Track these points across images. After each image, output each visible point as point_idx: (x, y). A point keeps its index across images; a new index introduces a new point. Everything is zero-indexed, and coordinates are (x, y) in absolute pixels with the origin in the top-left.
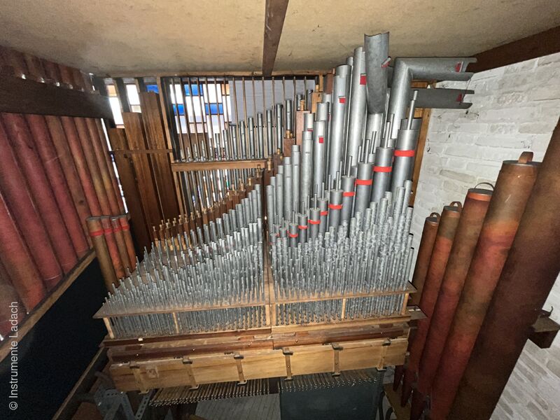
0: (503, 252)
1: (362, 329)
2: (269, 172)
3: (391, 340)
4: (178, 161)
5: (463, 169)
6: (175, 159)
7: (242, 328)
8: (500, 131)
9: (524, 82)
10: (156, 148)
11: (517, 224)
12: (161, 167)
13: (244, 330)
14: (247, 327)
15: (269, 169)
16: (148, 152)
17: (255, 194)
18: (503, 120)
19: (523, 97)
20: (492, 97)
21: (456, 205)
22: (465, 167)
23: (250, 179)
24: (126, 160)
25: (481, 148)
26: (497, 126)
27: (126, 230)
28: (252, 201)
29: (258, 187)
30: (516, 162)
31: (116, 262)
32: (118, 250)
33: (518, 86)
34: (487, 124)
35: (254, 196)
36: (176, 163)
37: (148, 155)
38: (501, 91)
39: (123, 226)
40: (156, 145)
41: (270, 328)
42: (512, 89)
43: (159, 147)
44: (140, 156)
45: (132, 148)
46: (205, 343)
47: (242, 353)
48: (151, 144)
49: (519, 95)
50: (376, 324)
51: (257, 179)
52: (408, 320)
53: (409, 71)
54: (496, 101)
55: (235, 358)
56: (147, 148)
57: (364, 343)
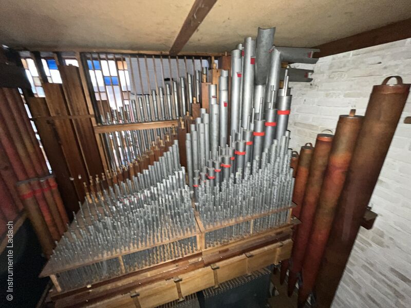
0: (343, 173)
1: (264, 239)
2: (183, 130)
3: (283, 242)
4: (99, 124)
5: (310, 122)
6: (97, 122)
7: (179, 256)
8: (332, 97)
9: (345, 66)
10: (79, 114)
11: (350, 154)
12: (84, 131)
13: (181, 257)
14: (182, 254)
15: (183, 127)
16: (70, 117)
17: (175, 148)
18: (333, 90)
19: (345, 75)
20: (325, 75)
21: (309, 145)
22: (311, 120)
23: (168, 136)
24: (48, 126)
25: (320, 107)
26: (330, 93)
27: (55, 189)
28: (173, 153)
29: (176, 142)
30: (348, 116)
31: (48, 218)
32: (49, 208)
33: (341, 68)
34: (323, 92)
35: (175, 149)
36: (98, 126)
37: (71, 120)
38: (331, 71)
39: (51, 185)
40: (78, 111)
41: (201, 251)
42: (337, 70)
43: (82, 113)
44: (62, 121)
45: (53, 114)
46: (149, 276)
47: (180, 277)
48: (73, 111)
49: (342, 74)
50: (272, 234)
51: (174, 136)
52: (292, 226)
53: (281, 56)
54: (328, 77)
55: (175, 282)
56: (69, 114)
57: (266, 248)
